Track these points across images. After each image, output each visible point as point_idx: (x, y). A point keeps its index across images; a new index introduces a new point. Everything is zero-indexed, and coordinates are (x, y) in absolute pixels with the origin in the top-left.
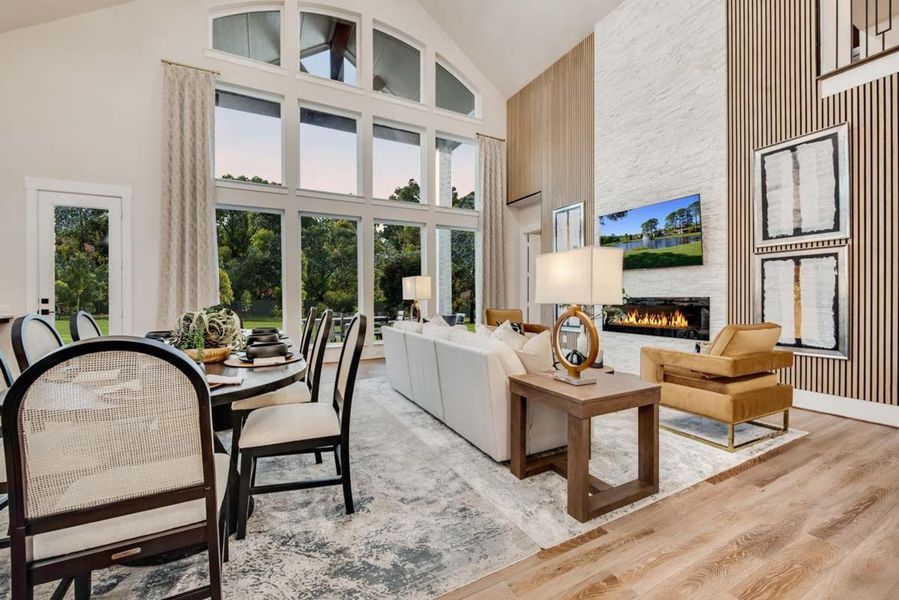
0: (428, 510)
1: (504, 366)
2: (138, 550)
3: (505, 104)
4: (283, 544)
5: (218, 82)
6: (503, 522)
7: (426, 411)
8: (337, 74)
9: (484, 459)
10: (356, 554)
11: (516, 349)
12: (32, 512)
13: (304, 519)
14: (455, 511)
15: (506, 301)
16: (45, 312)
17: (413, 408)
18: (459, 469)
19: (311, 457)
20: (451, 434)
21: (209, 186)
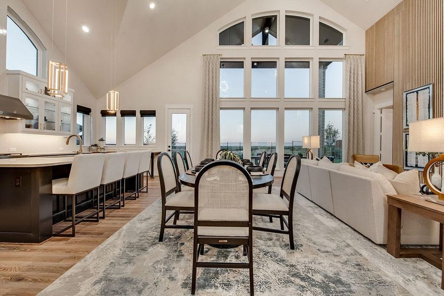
0: (336, 260)
1: (383, 188)
2: (226, 241)
3: (365, 33)
4: (265, 254)
5: (221, 58)
6: (389, 280)
7: (320, 207)
8: (265, 41)
9: (365, 240)
10: (301, 269)
11: (389, 179)
12: (200, 218)
13: (271, 246)
14: (353, 264)
15: (364, 150)
16: (169, 150)
17: (313, 205)
18: (349, 242)
19: (267, 218)
20: (340, 222)
21: (218, 101)
